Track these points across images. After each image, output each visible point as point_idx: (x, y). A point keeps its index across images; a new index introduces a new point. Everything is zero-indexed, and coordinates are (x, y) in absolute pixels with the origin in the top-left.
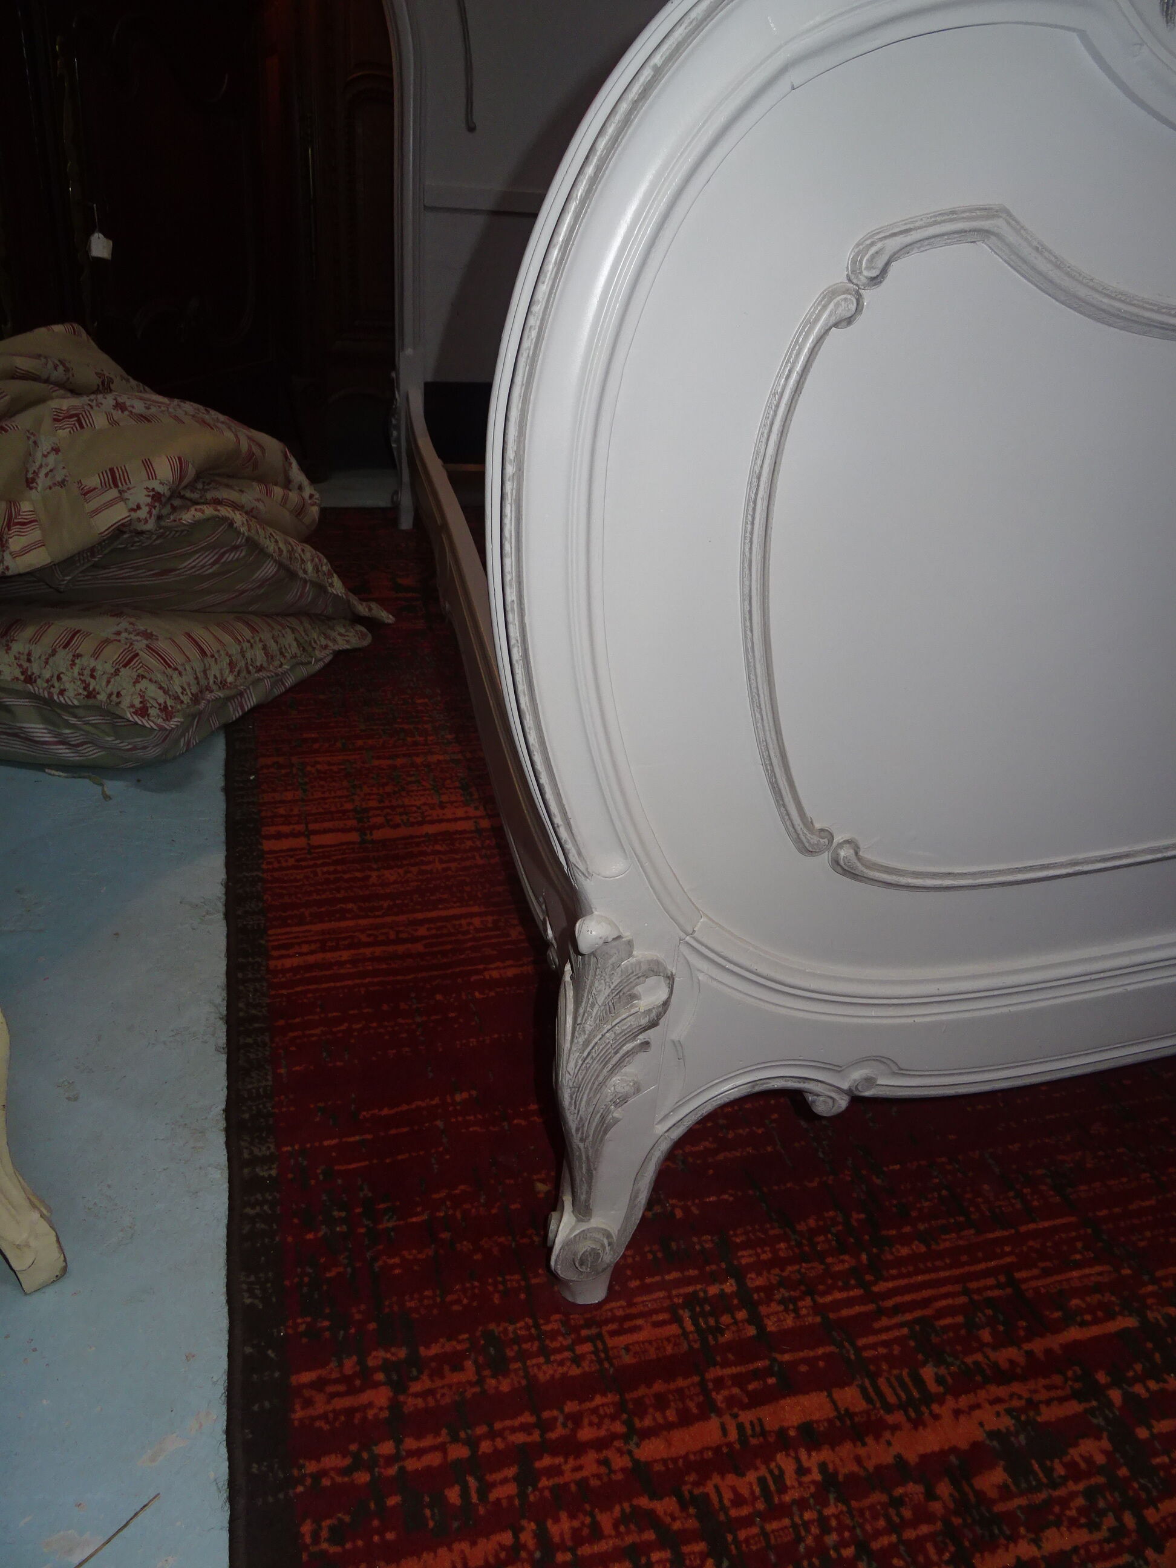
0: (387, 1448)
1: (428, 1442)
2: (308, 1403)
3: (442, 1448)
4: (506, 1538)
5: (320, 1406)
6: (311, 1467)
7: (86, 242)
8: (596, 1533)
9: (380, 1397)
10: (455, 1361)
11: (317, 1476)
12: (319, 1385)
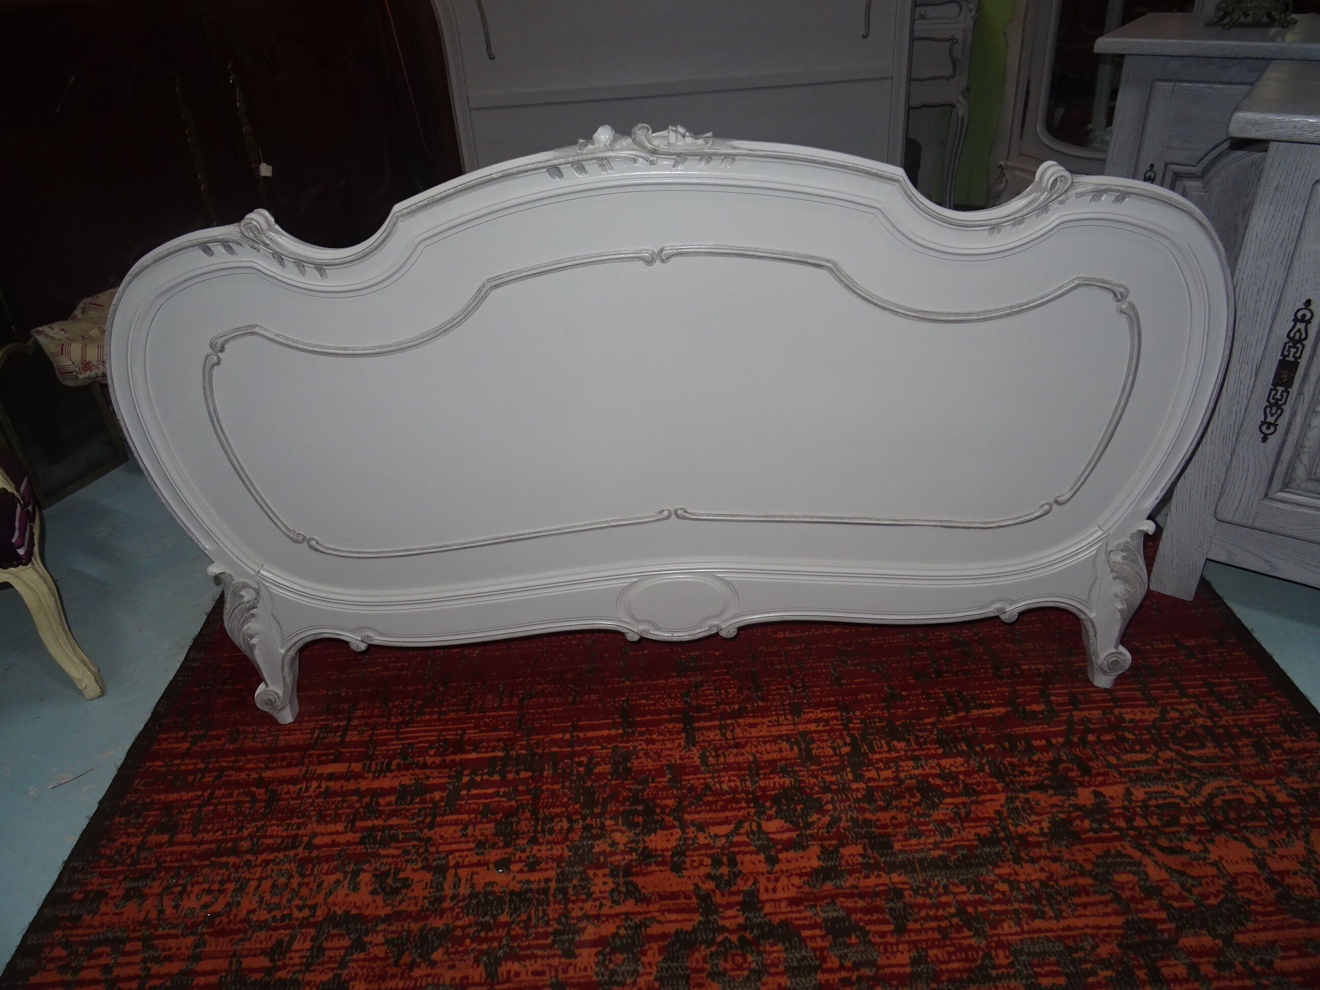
0: (178, 762)
1: (192, 761)
2: (160, 744)
3: (196, 764)
4: (199, 793)
5: (164, 745)
6: (149, 764)
7: (258, 168)
8: (231, 795)
9: (186, 745)
10: (218, 737)
11: (149, 767)
12: (165, 739)
